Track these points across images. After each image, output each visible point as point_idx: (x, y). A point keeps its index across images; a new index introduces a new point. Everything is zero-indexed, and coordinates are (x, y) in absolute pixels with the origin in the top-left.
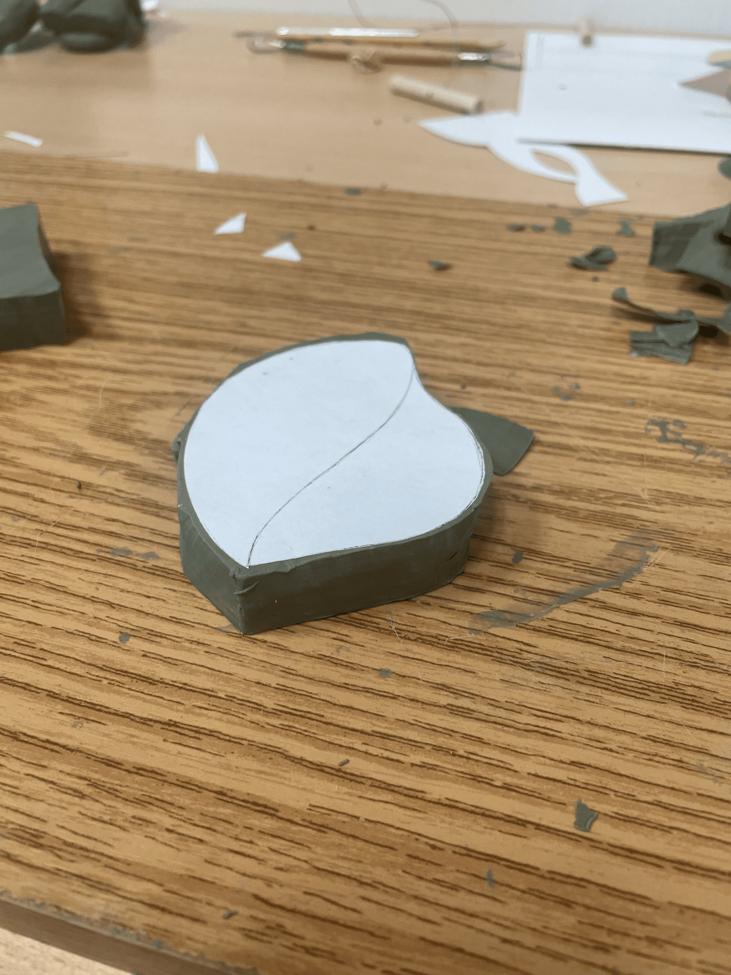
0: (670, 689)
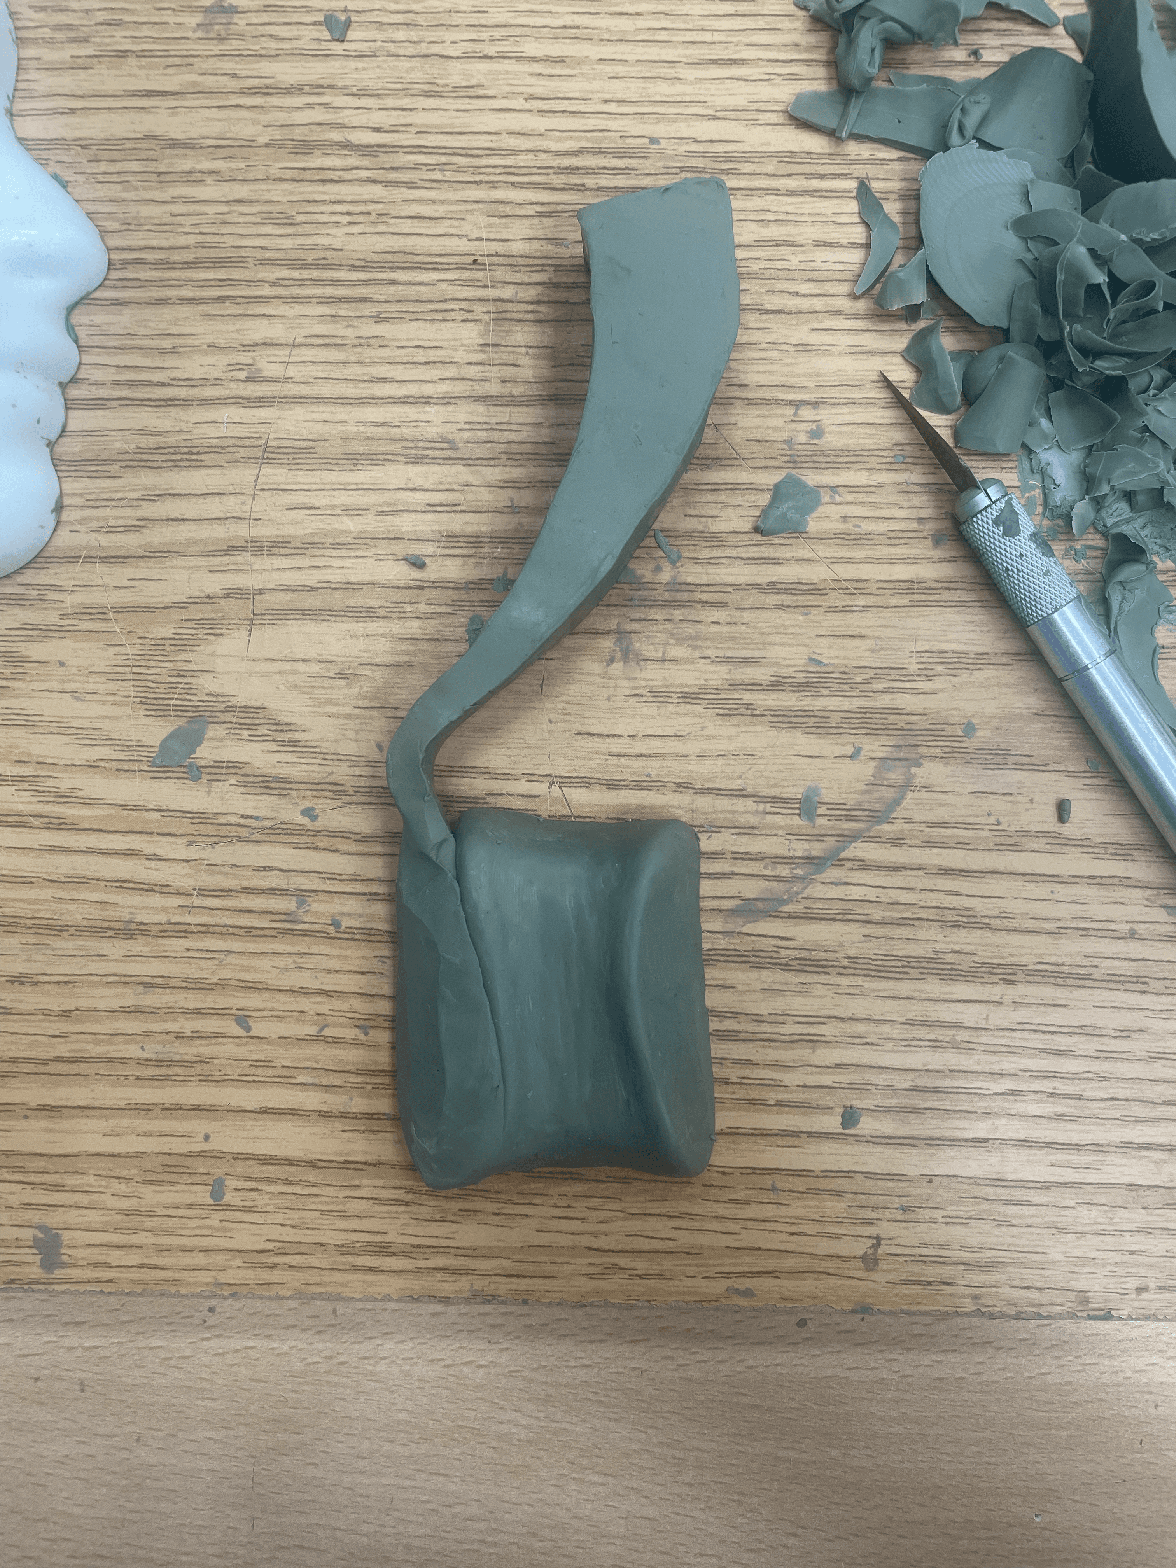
0: (930, 960)
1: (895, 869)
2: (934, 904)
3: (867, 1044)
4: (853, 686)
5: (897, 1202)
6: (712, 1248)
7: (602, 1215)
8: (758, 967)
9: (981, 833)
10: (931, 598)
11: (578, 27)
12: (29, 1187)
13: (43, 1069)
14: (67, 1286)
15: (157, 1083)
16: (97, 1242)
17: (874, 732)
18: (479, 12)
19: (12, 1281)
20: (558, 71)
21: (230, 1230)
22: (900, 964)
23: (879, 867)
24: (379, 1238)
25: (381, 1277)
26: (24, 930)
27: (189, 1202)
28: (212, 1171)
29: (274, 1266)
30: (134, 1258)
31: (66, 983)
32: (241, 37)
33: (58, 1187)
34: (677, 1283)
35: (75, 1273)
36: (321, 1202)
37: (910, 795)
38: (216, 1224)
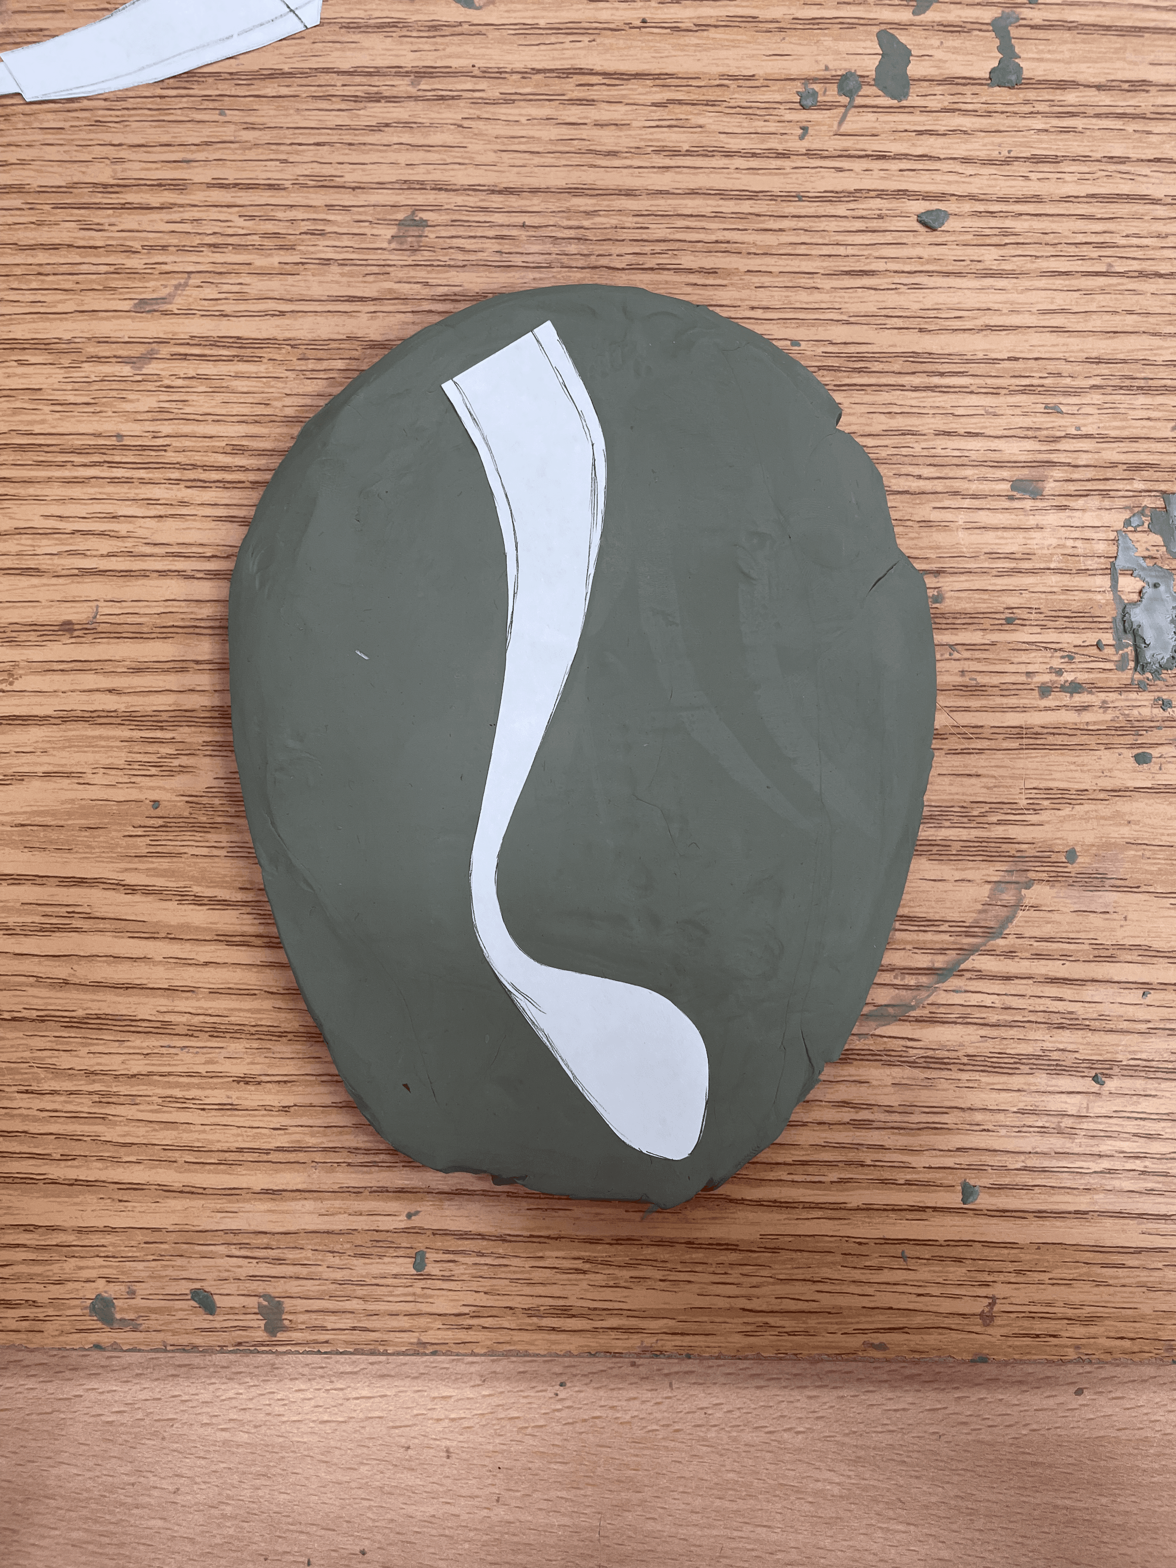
0: (1038, 1057)
1: (1008, 978)
2: (1042, 1008)
3: (984, 1130)
4: (971, 818)
5: (1011, 1267)
6: (850, 1308)
7: (755, 1280)
8: (891, 1064)
9: (1081, 947)
10: (1039, 742)
11: (728, 242)
12: (255, 1261)
13: (265, 1157)
14: (289, 1348)
15: (365, 1169)
16: (315, 1308)
17: (990, 859)
18: (641, 228)
19: (240, 1344)
20: (711, 281)
21: (431, 1296)
22: (1012, 1061)
23: (994, 977)
24: (561, 1302)
25: (562, 1336)
26: (248, 1036)
27: (394, 1272)
28: (415, 1245)
29: (469, 1328)
30: (347, 1322)
31: (285, 1082)
32: (432, 248)
33: (279, 1261)
34: (820, 1338)
35: (296, 1336)
36: (510, 1272)
37: (1021, 913)
38: (419, 1291)
